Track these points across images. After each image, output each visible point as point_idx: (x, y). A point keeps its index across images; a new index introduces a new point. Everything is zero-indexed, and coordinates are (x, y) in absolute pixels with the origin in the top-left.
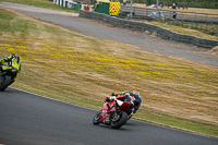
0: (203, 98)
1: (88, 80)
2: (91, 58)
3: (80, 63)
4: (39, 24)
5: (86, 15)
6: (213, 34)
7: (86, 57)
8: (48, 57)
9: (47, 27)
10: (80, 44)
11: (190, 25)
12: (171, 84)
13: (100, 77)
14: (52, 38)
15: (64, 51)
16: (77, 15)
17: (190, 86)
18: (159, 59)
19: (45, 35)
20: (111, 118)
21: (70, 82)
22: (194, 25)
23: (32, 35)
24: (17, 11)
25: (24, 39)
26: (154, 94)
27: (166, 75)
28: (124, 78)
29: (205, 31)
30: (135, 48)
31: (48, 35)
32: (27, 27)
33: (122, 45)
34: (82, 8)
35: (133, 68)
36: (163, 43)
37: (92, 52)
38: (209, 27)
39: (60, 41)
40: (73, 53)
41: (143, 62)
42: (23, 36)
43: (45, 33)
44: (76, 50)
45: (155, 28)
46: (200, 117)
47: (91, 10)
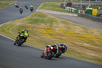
1: (82, 47)
2: (83, 36)
3: (78, 38)
4: (59, 20)
5: (81, 16)
7: (81, 35)
8: (63, 36)
9: (62, 21)
10: (78, 30)
13: (88, 45)
14: (65, 27)
15: (70, 33)
16: (77, 15)
19: (61, 25)
20: (48, 54)
21: (73, 48)
23: (55, 25)
24: (48, 13)
25: (51, 27)
28: (99, 46)
31: (63, 25)
32: (52, 21)
33: (98, 30)
34: (79, 12)
37: (83, 33)
39: (69, 28)
40: (75, 34)
42: (51, 26)
43: (61, 24)
44: (76, 32)
47: (83, 13)
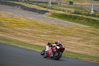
0: (41, 36)
6: (45, 7)
11: (35, 3)
12: (27, 29)
17: (35, 30)
18: (22, 18)
20: (54, 54)
22: (37, 4)
26: (19, 34)
27: (25, 25)
29: (42, 6)
30: (11, 14)
35: (11, 23)
36: (23, 12)
38: (43, 4)
41: (15, 20)
45: (20, 5)
46: (40, 44)
